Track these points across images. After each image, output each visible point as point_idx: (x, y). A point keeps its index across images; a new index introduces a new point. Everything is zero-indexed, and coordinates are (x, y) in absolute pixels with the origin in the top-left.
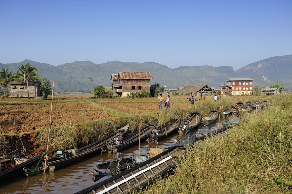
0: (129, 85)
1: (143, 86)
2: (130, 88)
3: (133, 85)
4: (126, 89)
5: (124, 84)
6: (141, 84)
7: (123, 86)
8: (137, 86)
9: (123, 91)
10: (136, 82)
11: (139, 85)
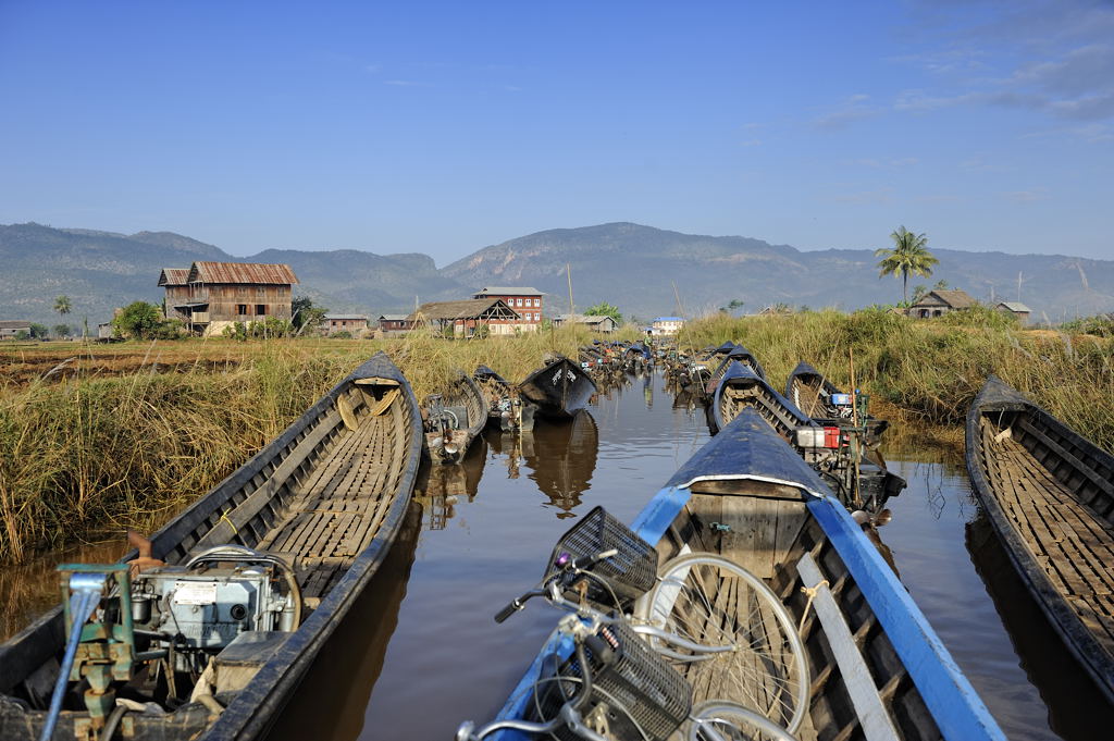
0: (230, 300)
1: (271, 304)
2: (232, 310)
3: (241, 301)
4: (220, 313)
5: (213, 298)
6: (265, 298)
7: (212, 304)
8: (253, 305)
9: (212, 319)
10: (248, 292)
11: (260, 301)
